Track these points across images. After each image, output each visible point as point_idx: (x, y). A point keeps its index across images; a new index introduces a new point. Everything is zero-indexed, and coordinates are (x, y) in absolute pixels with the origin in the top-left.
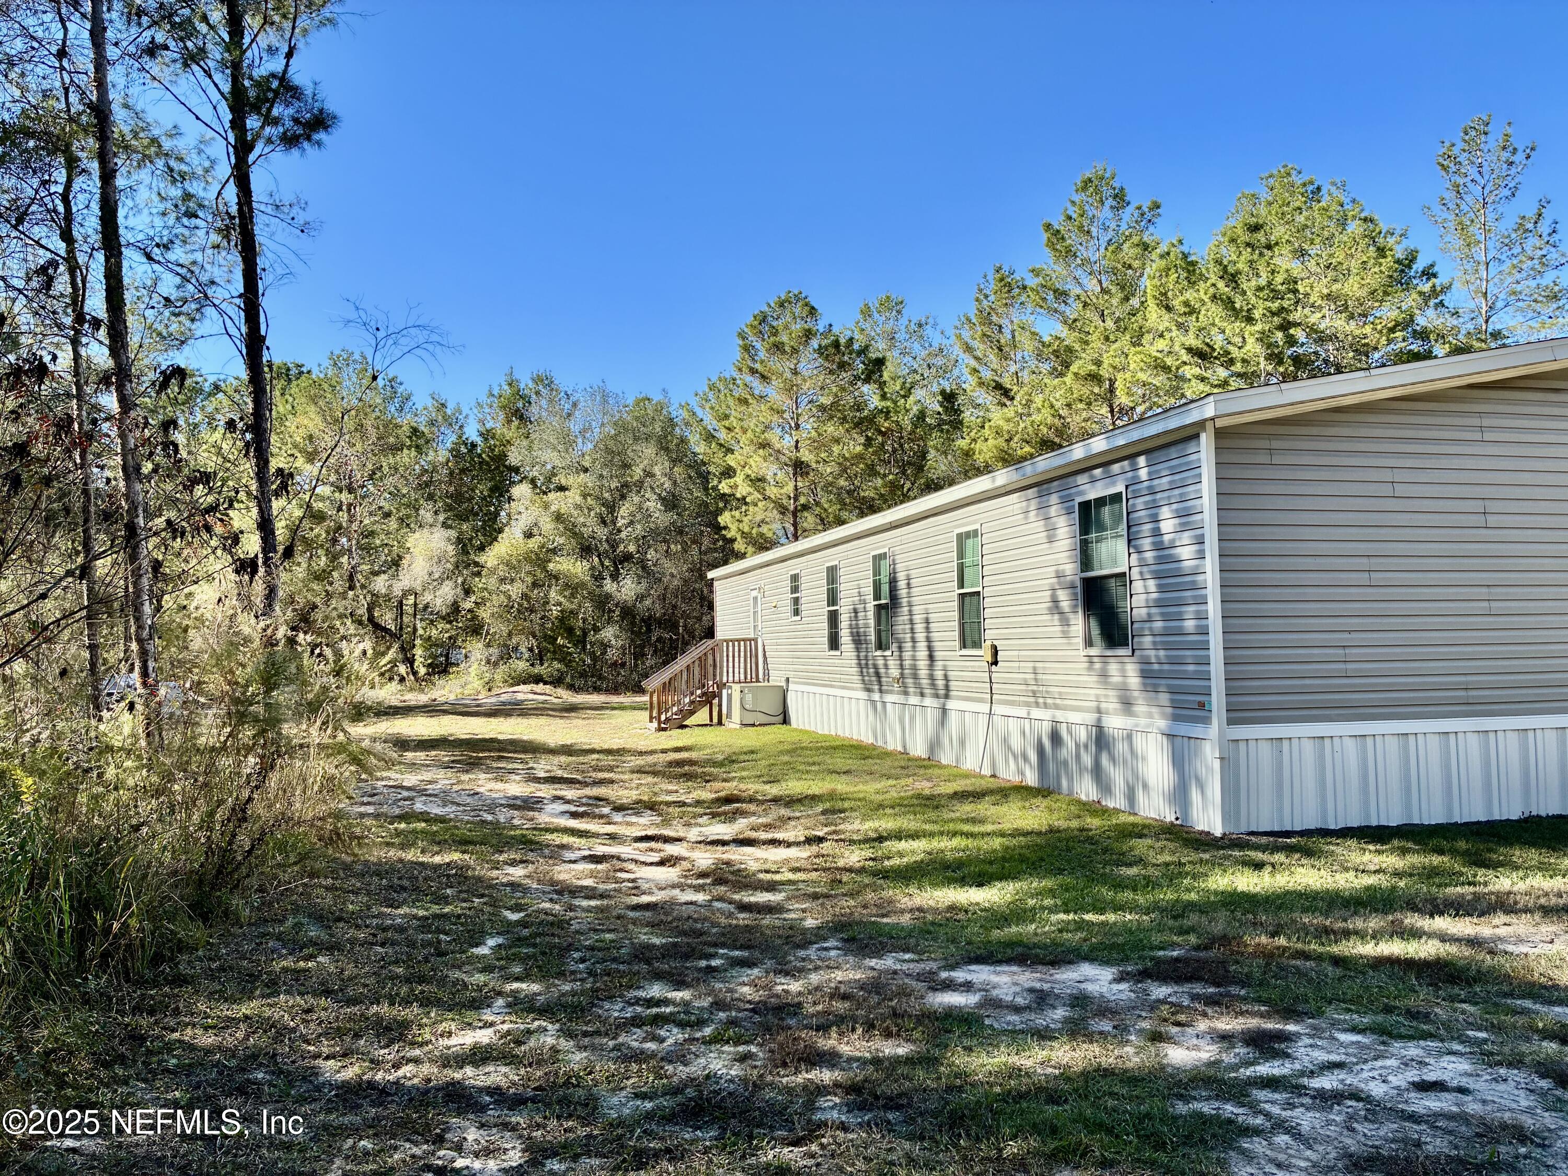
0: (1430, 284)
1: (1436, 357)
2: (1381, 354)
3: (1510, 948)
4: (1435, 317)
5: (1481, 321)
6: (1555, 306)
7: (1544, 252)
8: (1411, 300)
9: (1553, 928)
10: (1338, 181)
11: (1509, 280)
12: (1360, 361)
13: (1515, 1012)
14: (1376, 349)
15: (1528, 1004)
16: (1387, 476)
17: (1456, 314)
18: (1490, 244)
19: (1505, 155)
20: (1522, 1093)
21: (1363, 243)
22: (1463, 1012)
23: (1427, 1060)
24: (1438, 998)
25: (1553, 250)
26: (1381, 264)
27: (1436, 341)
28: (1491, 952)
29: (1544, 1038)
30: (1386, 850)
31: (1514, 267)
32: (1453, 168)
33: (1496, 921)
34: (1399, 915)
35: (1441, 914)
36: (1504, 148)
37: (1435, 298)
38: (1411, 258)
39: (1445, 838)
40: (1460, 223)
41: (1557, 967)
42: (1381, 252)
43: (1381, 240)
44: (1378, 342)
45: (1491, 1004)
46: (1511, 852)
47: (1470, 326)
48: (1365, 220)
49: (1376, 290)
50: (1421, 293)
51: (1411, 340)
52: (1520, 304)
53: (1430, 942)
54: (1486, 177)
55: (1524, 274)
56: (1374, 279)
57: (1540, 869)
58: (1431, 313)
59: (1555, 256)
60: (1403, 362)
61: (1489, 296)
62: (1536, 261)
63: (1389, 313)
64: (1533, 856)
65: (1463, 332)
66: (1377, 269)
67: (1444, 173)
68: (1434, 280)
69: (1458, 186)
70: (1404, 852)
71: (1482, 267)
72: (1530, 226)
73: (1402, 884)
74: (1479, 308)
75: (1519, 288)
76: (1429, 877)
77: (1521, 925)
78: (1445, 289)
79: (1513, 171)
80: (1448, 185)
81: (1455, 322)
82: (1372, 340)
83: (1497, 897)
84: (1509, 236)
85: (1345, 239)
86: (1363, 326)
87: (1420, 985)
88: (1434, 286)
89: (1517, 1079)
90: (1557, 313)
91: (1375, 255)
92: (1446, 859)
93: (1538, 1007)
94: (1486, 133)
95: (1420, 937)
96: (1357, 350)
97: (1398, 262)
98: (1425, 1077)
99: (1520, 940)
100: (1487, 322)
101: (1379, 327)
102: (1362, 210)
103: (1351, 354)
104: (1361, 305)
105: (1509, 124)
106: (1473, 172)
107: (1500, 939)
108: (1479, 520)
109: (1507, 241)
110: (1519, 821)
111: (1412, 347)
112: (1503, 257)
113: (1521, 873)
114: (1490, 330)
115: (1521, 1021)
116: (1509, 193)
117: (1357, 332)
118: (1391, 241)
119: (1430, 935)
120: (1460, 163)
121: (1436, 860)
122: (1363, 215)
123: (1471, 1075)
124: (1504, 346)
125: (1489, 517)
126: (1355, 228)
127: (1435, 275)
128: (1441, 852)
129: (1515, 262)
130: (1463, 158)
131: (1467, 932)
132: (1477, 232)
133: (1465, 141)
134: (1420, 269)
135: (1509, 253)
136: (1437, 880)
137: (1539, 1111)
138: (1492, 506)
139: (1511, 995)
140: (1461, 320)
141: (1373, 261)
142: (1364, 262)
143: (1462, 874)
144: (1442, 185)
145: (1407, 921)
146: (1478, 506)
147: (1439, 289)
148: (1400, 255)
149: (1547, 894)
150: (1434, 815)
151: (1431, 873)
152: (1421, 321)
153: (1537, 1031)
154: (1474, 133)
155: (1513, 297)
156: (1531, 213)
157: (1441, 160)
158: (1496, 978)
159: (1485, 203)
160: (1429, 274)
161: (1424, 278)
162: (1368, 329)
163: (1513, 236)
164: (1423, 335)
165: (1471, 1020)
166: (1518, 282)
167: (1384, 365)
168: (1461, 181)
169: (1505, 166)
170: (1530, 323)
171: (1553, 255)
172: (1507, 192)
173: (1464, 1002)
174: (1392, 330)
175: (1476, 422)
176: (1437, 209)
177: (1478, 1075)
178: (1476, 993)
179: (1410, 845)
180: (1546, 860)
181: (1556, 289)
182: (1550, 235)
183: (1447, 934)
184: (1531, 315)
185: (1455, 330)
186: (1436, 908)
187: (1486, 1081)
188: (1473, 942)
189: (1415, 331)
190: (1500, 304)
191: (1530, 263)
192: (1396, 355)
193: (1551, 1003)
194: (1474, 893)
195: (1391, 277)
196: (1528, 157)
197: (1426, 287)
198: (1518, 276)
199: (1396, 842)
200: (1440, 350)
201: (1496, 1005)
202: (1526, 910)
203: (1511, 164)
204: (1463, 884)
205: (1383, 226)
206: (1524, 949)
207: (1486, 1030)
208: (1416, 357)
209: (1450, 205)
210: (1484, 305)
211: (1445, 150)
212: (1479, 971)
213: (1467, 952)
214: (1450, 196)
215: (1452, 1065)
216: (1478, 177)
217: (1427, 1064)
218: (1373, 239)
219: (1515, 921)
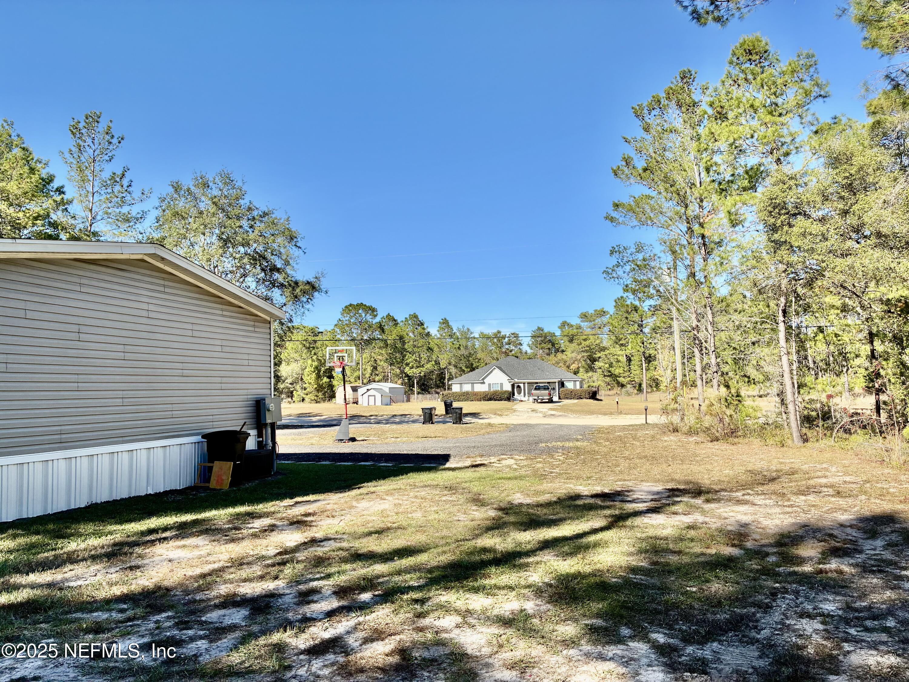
0: (61, 197)
1: (61, 240)
2: (28, 231)
3: (72, 584)
4: (62, 216)
5: (88, 224)
6: (128, 225)
7: (124, 195)
8: (48, 204)
9: (97, 567)
10: (9, 121)
11: (104, 205)
12: (15, 233)
13: (72, 622)
14: (25, 227)
15: (79, 615)
16: (21, 305)
17: (74, 217)
18: (96, 183)
19: (108, 137)
20: (71, 670)
21: (21, 163)
22: (41, 629)
23: (15, 666)
24: (26, 624)
25: (128, 195)
26: (31, 178)
27: (62, 230)
28: (61, 589)
29: (86, 633)
30: (4, 538)
31: (108, 199)
32: (78, 135)
33: (66, 569)
34: (7, 578)
35: (33, 571)
36: (107, 133)
37: (63, 205)
38: (50, 180)
39: (41, 525)
40: (79, 167)
41: (97, 589)
42: (32, 170)
43: (33, 164)
44: (27, 224)
45: (57, 621)
46: (78, 527)
47: (81, 226)
48: (23, 149)
49: (27, 192)
50: (55, 201)
51: (47, 227)
52: (110, 220)
53: (25, 591)
54: (96, 146)
55: (112, 204)
56: (26, 186)
57: (94, 534)
58: (59, 213)
59: (129, 198)
60: (42, 239)
61: (93, 211)
62: (119, 199)
63: (35, 208)
64: (90, 528)
65: (78, 229)
66: (29, 180)
67: (72, 136)
68: (63, 195)
69: (80, 146)
70: (15, 536)
71: (90, 196)
72: (118, 180)
73: (12, 557)
74: (87, 217)
75: (109, 211)
76: (29, 550)
77: (79, 569)
78: (70, 202)
79: (111, 147)
80: (75, 143)
81: (73, 222)
82: (23, 221)
83: (68, 555)
84: (106, 182)
85: (11, 157)
86: (17, 212)
87: (16, 619)
88: (63, 199)
89: (69, 662)
90: (129, 229)
91: (28, 171)
92: (40, 537)
93: (85, 615)
94: (98, 122)
95: (19, 589)
96: (13, 226)
97: (43, 179)
98: (14, 677)
99: (78, 578)
100: (91, 226)
101: (28, 215)
102: (23, 143)
103: (9, 228)
104: (18, 199)
105: (111, 121)
106: (89, 141)
107: (67, 579)
108: (75, 336)
109: (105, 184)
110: (86, 508)
111: (48, 231)
112: (102, 192)
113: (83, 538)
114: (92, 230)
115: (74, 626)
116: (108, 159)
117: (14, 215)
118: (39, 166)
119: (25, 587)
120: (82, 134)
121: (34, 539)
122: (22, 146)
123: (42, 667)
124: (98, 241)
125: (81, 335)
126: (17, 152)
127: (64, 193)
128: (37, 533)
129: (108, 197)
130: (84, 131)
131: (47, 580)
132: (89, 174)
133: (86, 123)
134: (55, 187)
135: (106, 191)
136: (33, 551)
137: (79, 678)
138: (83, 329)
139: (70, 612)
140: (77, 222)
141: (26, 175)
142: (20, 174)
143: (48, 544)
144: (70, 143)
145: (12, 580)
146: (75, 328)
147: (65, 201)
148: (44, 176)
149: (96, 548)
150: (36, 511)
151: (31, 547)
152: (54, 217)
153: (82, 630)
154: (91, 120)
155: (106, 215)
156: (119, 172)
157: (72, 129)
158: (62, 604)
159: (94, 161)
160: (60, 191)
161: (57, 193)
162: (21, 215)
163: (109, 182)
164: (54, 225)
165: (45, 633)
166: (109, 208)
167: (29, 238)
168: (82, 143)
169: (107, 143)
170: (114, 231)
171: (128, 198)
172: (106, 158)
173: (41, 623)
174: (36, 218)
175: (77, 280)
176: (67, 155)
177: (46, 666)
178: (49, 616)
179: (20, 532)
180: (97, 528)
181: (129, 216)
182: (128, 187)
183: (36, 583)
184: (115, 227)
185: (73, 227)
186: (30, 568)
187: (51, 668)
188: (50, 585)
189: (50, 222)
190: (99, 218)
191: (116, 199)
192: (38, 234)
193: (92, 611)
194: (54, 555)
195: (37, 186)
196: (120, 142)
197: (58, 198)
198: (110, 205)
199: (10, 532)
200: (63, 236)
201: (60, 620)
202: (84, 559)
203: (110, 143)
204: (49, 551)
205: (36, 156)
206: (79, 583)
207: (54, 637)
208: (49, 237)
209: (75, 155)
210: (90, 216)
211: (74, 123)
212: (52, 602)
213: (46, 592)
214: (75, 149)
215: (31, 664)
216: (92, 145)
217: (15, 668)
218: (28, 162)
219: (77, 567)
